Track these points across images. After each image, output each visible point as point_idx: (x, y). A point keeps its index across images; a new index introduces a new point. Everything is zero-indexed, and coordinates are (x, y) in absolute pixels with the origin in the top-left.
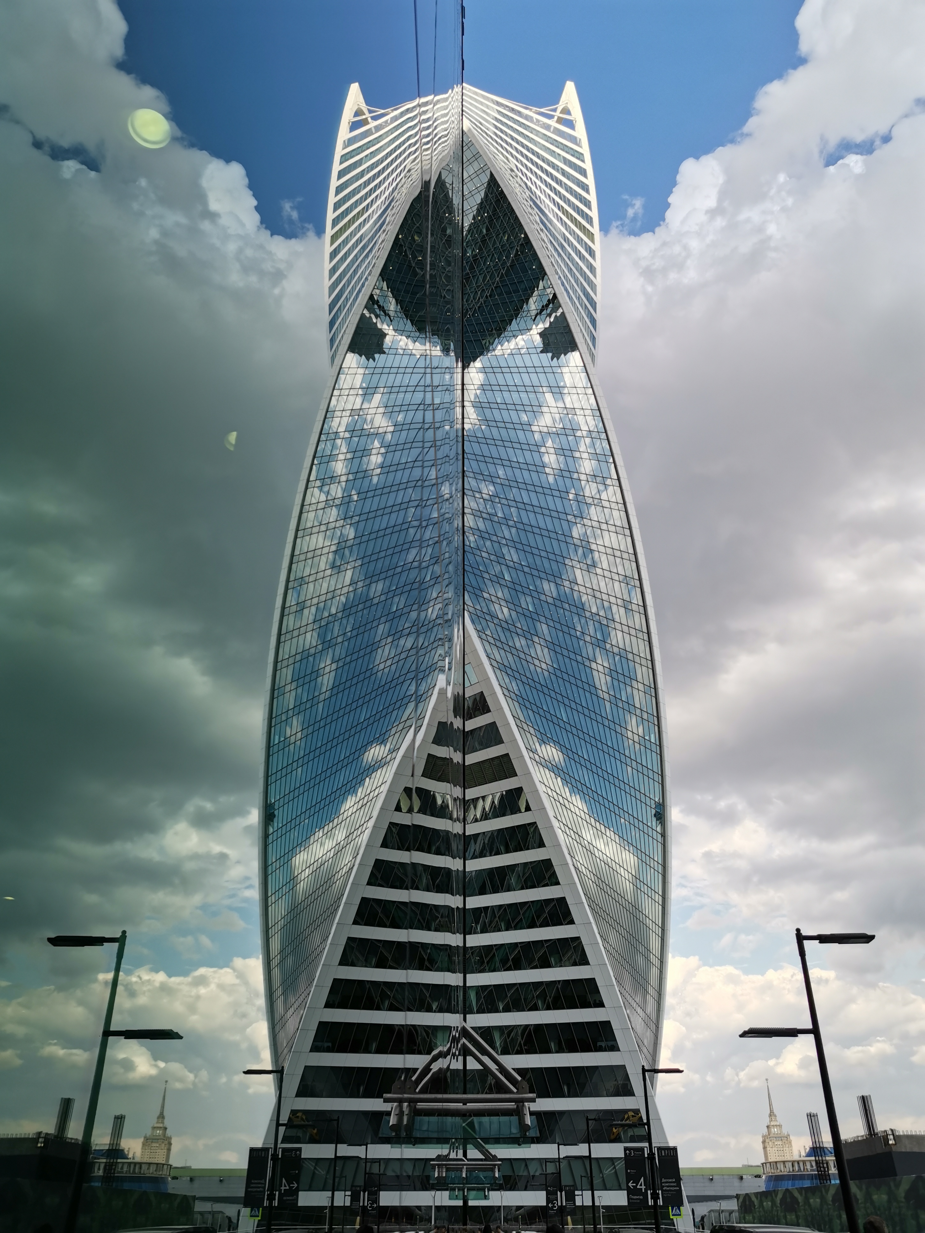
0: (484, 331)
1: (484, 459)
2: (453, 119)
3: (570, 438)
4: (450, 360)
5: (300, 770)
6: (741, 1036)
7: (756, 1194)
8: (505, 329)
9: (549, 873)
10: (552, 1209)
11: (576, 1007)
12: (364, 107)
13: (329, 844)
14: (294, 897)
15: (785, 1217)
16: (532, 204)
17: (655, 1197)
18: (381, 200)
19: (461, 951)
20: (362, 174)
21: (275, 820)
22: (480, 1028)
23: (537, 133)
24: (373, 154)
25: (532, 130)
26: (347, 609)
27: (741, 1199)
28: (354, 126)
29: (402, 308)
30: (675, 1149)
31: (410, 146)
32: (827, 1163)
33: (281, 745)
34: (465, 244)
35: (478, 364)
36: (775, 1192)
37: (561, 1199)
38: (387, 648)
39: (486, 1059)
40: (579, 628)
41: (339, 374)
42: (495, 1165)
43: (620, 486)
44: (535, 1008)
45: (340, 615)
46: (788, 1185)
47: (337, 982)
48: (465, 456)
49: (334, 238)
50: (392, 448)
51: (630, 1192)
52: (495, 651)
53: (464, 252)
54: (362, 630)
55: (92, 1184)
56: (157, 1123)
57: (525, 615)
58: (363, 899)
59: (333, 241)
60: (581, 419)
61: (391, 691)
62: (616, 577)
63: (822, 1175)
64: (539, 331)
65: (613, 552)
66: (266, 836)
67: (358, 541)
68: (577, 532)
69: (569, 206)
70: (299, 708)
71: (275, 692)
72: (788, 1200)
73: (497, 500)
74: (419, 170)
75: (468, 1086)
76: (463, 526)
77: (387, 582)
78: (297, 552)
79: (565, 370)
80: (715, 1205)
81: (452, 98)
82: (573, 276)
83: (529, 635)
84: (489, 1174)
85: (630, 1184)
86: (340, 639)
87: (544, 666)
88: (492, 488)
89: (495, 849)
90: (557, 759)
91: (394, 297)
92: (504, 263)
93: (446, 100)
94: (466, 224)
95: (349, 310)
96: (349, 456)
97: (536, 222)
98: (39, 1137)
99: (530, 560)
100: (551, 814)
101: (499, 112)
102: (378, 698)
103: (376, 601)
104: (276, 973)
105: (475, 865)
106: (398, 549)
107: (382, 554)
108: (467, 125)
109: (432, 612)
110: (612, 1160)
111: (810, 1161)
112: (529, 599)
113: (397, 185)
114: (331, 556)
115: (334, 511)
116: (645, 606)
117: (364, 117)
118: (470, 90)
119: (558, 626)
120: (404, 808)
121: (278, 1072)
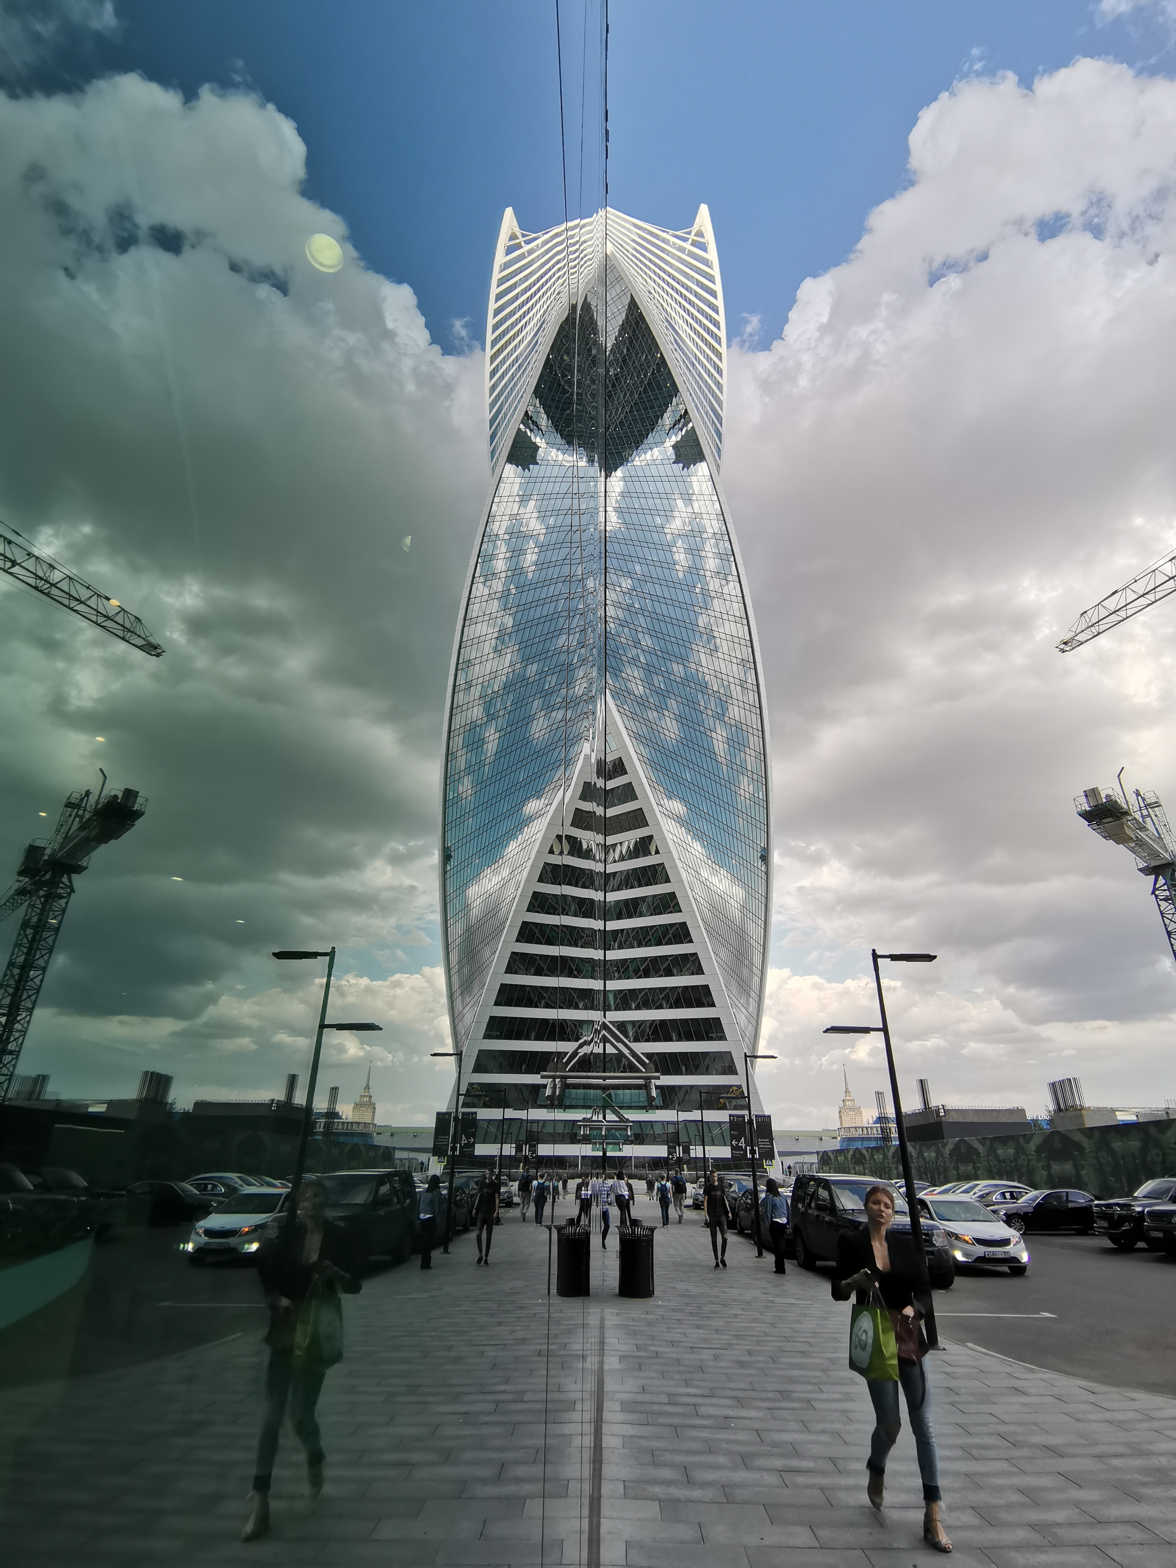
0: (624, 444)
1: (624, 557)
2: (598, 242)
3: (697, 539)
4: (595, 470)
5: (471, 820)
6: (824, 1032)
7: (833, 1151)
8: (642, 442)
9: (674, 903)
10: (672, 1159)
11: (693, 1007)
12: (518, 231)
13: (496, 879)
14: (468, 920)
15: (854, 1168)
16: (667, 324)
17: (753, 1152)
18: (533, 322)
19: (602, 963)
20: (516, 297)
21: (452, 860)
22: (617, 1022)
23: (673, 256)
24: (527, 278)
25: (668, 253)
26: (507, 687)
27: (820, 1155)
28: (509, 250)
29: (553, 424)
30: (769, 1117)
31: (559, 270)
32: (890, 1129)
33: (455, 799)
34: (608, 363)
35: (619, 473)
36: (848, 1150)
37: (679, 1152)
38: (541, 719)
39: (620, 1046)
40: (702, 703)
41: (499, 483)
42: (627, 1126)
43: (740, 582)
44: (660, 1007)
45: (501, 692)
46: (858, 1145)
47: (503, 986)
48: (607, 555)
49: (493, 358)
50: (545, 548)
51: (733, 1148)
52: (632, 723)
53: (607, 371)
54: (519, 705)
55: (315, 1137)
56: (365, 1092)
57: (658, 692)
58: (524, 923)
59: (492, 361)
60: (706, 523)
61: (545, 756)
62: (734, 660)
63: (886, 1138)
64: (673, 443)
65: (732, 639)
66: (445, 872)
67: (515, 629)
68: (702, 621)
69: (700, 326)
70: (469, 770)
71: (449, 756)
72: (858, 1156)
73: (635, 593)
74: (567, 293)
75: (607, 1066)
76: (606, 615)
77: (541, 663)
78: (465, 639)
79: (694, 479)
80: (799, 1159)
81: (597, 222)
82: (703, 392)
83: (660, 709)
84: (624, 1133)
85: (733, 1143)
86: (501, 713)
87: (673, 736)
88: (630, 581)
89: (630, 884)
90: (682, 813)
91: (546, 413)
92: (642, 382)
93: (591, 224)
94: (608, 345)
95: (507, 425)
96: (508, 555)
97: (671, 342)
98: (273, 1103)
99: (662, 645)
100: (676, 856)
101: (640, 236)
102: (533, 762)
103: (531, 680)
104: (455, 979)
105: (613, 897)
106: (550, 636)
107: (537, 640)
108: (610, 248)
109: (579, 689)
110: (719, 1123)
111: (876, 1127)
112: (661, 678)
113: (548, 308)
114: (493, 641)
115: (496, 602)
116: (758, 685)
117: (518, 241)
118: (613, 214)
119: (685, 702)
120: (557, 851)
121: (459, 1055)
